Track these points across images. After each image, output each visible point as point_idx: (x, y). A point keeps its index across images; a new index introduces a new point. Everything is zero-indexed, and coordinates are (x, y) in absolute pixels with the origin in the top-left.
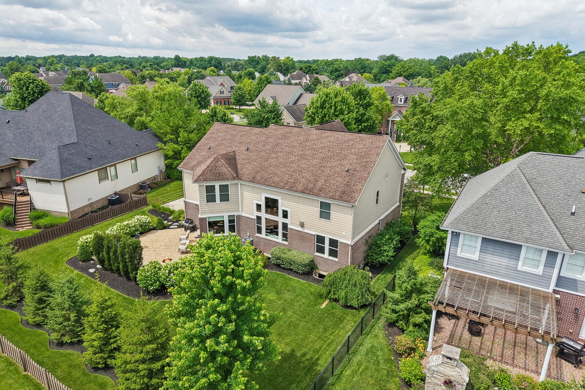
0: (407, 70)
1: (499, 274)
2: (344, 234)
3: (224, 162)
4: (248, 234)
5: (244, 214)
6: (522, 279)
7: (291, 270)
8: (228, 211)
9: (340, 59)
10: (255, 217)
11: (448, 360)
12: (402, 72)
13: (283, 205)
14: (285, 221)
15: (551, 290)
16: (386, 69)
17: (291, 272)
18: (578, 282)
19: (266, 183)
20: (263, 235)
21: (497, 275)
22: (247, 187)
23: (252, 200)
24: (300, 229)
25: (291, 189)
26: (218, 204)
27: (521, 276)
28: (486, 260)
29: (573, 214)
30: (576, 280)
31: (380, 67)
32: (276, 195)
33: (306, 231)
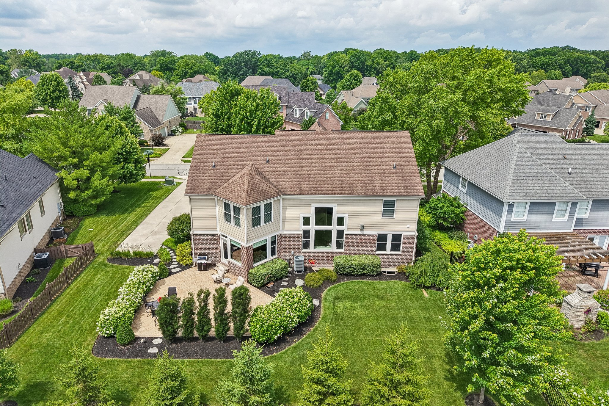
0: (192, 67)
1: (540, 227)
2: (408, 226)
3: (259, 178)
4: (292, 252)
5: (285, 232)
6: (555, 227)
7: (364, 274)
8: (270, 233)
9: (101, 54)
10: (301, 233)
11: (589, 294)
12: (187, 69)
13: (338, 212)
14: (340, 228)
15: (572, 231)
16: (167, 66)
17: (364, 277)
18: (584, 220)
19: (316, 192)
20: (312, 248)
21: (539, 229)
22: (292, 201)
23: (298, 214)
24: (360, 233)
25: (351, 194)
26: (263, 227)
27: (554, 225)
28: (531, 219)
29: (569, 174)
30: (582, 219)
31: (160, 64)
32: (330, 203)
33: (365, 233)
